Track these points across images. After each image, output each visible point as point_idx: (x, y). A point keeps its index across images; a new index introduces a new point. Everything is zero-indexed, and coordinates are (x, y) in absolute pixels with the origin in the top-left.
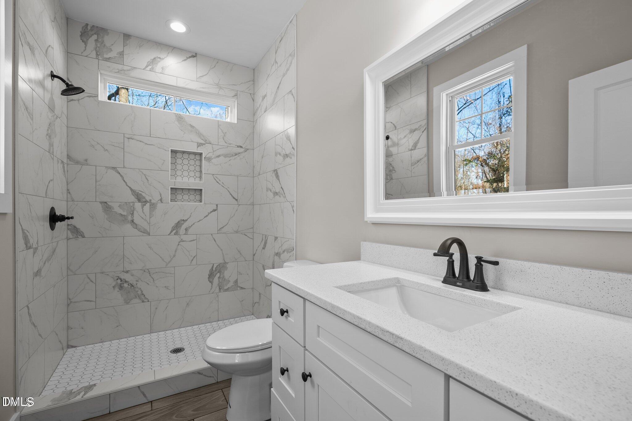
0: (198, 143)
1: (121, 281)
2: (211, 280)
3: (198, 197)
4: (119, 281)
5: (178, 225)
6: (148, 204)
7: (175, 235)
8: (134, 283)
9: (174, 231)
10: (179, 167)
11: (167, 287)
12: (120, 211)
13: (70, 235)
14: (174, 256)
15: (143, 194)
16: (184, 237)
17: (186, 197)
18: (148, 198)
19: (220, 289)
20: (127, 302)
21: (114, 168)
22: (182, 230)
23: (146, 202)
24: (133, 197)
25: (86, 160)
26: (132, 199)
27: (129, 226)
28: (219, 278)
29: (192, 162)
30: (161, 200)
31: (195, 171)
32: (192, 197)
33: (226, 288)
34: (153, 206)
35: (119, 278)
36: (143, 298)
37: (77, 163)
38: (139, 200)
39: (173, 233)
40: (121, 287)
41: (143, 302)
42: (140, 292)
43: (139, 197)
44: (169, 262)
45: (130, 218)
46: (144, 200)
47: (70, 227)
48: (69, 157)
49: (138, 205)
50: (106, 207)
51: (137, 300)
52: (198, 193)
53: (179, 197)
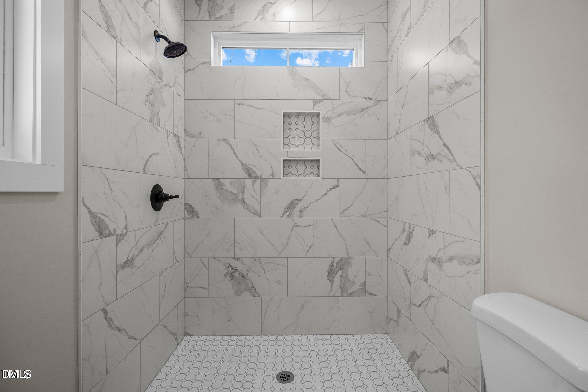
0: (314, 100)
1: (232, 269)
2: (331, 279)
3: (315, 170)
4: (230, 269)
5: (292, 205)
6: (259, 180)
7: (288, 218)
8: (245, 273)
9: (287, 214)
10: (293, 134)
11: (279, 282)
12: (230, 188)
13: (187, 216)
14: (287, 244)
15: (254, 169)
16: (299, 222)
17: (301, 171)
18: (259, 173)
19: (342, 292)
20: (238, 294)
21: (225, 140)
22: (296, 213)
23: (257, 177)
24: (244, 172)
25: (200, 134)
26: (243, 174)
27: (240, 206)
28: (341, 276)
29: (308, 127)
30: (272, 175)
31: (312, 138)
32: (308, 170)
33: (350, 291)
34: (264, 182)
35: (230, 266)
36: (254, 292)
37: (193, 137)
38: (250, 176)
39: (285, 216)
40: (232, 277)
41: (254, 296)
42: (250, 285)
43: (250, 173)
44: (282, 251)
45: (240, 197)
46: (255, 175)
47: (186, 206)
48: (186, 132)
49: (249, 182)
50: (218, 184)
51: (246, 294)
52: (315, 165)
53: (294, 171)
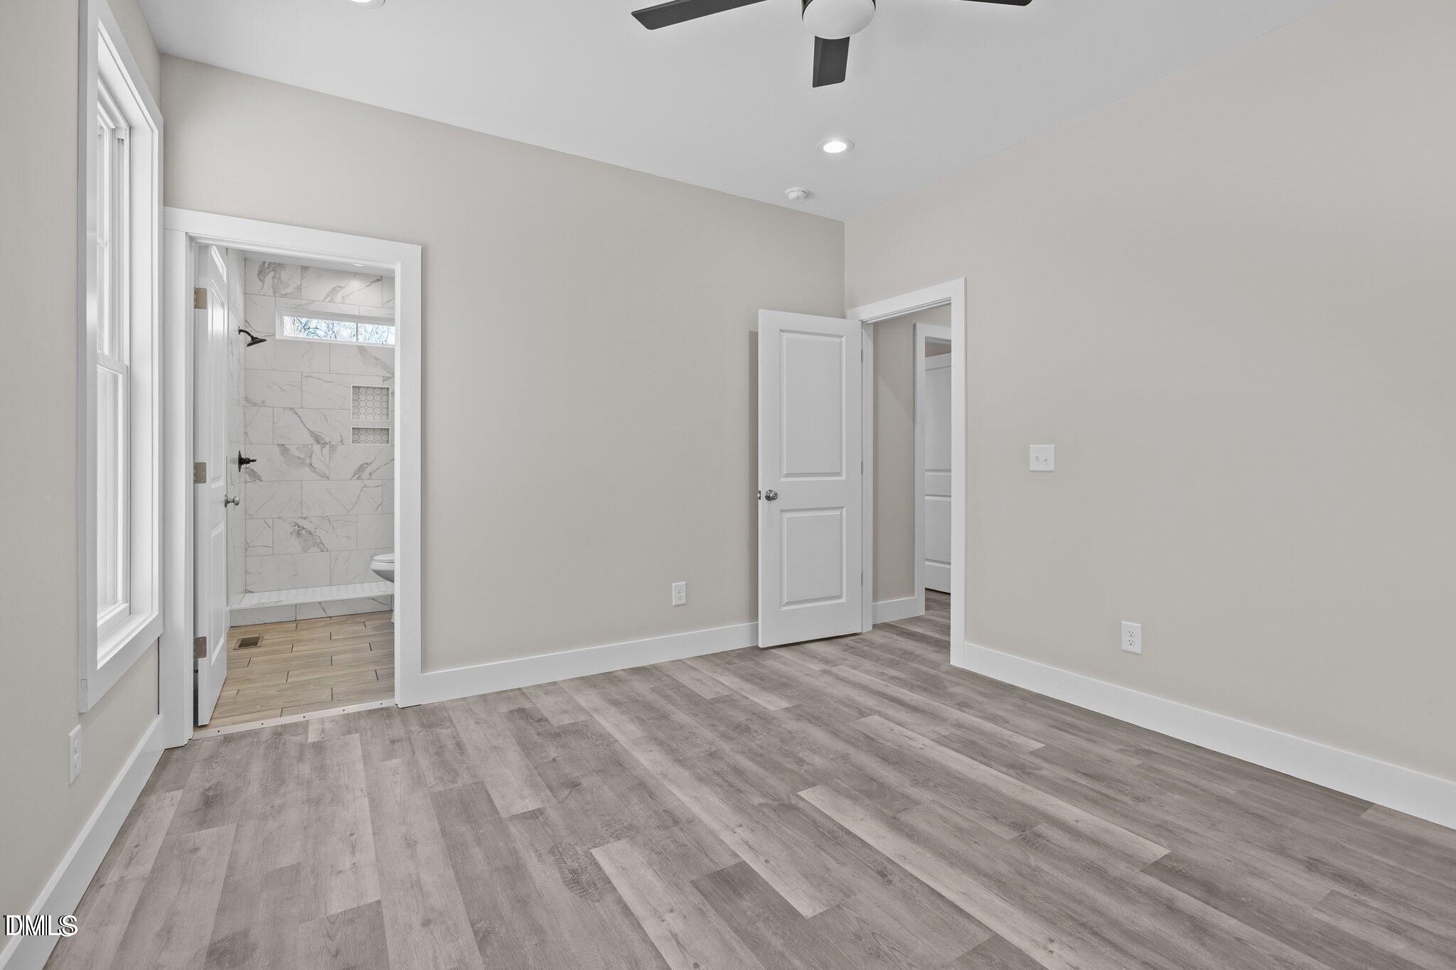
0: (383, 377)
1: (299, 527)
3: (385, 438)
4: (296, 528)
5: (361, 468)
6: (328, 446)
7: (357, 479)
8: (313, 531)
9: (356, 476)
10: (362, 404)
11: (348, 537)
12: (297, 453)
13: (248, 478)
14: (356, 503)
15: (323, 436)
16: (368, 483)
17: (371, 438)
18: (327, 440)
20: (305, 550)
21: (291, 409)
22: (365, 475)
23: (325, 444)
24: (312, 439)
25: (264, 402)
26: (311, 441)
27: (307, 469)
29: (378, 398)
30: (342, 441)
31: (381, 408)
32: (378, 437)
34: (333, 448)
35: (296, 524)
36: (322, 547)
37: (255, 405)
38: (318, 442)
39: (355, 478)
40: (299, 534)
41: (322, 551)
42: (318, 541)
43: (318, 439)
44: (351, 509)
45: (308, 461)
46: (323, 442)
47: (247, 470)
48: (247, 399)
49: (317, 448)
50: (284, 449)
51: (315, 549)
52: (385, 432)
53: (363, 437)
